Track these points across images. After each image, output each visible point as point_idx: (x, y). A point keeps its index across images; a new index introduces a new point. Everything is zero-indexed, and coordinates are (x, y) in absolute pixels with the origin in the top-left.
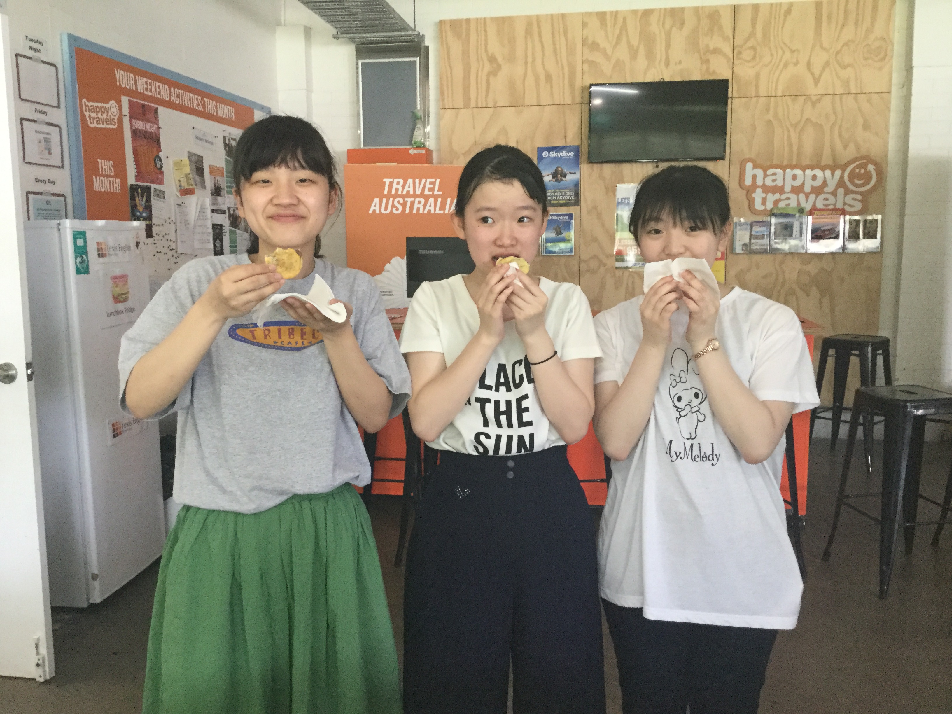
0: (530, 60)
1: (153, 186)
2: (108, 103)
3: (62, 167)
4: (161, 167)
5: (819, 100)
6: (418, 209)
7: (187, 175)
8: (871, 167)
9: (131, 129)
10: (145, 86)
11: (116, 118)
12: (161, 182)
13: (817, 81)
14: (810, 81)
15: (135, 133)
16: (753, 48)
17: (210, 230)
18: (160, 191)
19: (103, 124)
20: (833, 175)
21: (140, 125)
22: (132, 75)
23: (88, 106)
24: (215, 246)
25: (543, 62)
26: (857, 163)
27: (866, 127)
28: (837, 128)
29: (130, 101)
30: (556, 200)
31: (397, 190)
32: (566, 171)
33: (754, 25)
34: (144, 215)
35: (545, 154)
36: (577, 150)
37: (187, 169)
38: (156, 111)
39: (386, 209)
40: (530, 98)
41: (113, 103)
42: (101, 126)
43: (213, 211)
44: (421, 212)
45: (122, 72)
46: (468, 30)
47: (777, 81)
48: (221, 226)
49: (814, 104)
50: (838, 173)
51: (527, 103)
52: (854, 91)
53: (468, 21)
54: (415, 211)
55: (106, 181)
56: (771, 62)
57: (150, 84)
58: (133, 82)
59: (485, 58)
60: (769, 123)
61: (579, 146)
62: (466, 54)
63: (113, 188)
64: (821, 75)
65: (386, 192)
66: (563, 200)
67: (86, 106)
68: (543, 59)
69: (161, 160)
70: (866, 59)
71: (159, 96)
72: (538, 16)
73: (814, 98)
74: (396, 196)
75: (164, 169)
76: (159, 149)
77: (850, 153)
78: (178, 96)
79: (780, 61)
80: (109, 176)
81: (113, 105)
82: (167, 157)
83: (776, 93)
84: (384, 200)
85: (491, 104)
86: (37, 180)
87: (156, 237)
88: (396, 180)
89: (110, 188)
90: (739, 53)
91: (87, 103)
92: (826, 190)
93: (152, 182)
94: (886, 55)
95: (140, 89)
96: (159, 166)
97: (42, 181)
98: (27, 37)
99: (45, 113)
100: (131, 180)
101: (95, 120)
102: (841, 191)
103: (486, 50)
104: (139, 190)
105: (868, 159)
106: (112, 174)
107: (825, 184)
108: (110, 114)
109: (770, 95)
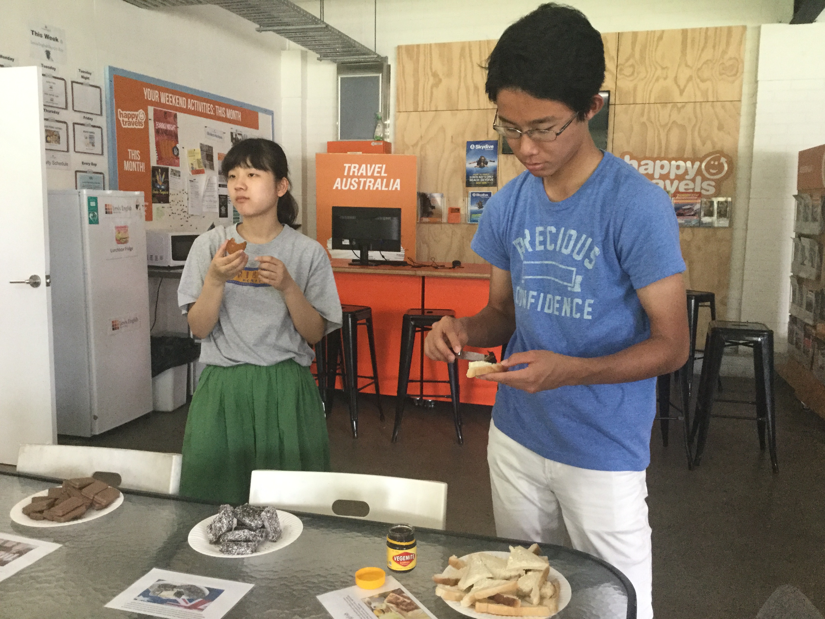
0: (463, 75)
1: (170, 168)
2: (137, 111)
3: (102, 154)
4: (178, 154)
5: (683, 107)
6: (369, 186)
7: (198, 160)
8: (723, 160)
9: (155, 129)
10: (167, 99)
11: (143, 121)
12: (178, 165)
13: (682, 92)
14: (676, 92)
15: (158, 131)
16: (632, 66)
17: (217, 199)
18: (176, 171)
19: (133, 125)
20: (693, 165)
21: (162, 126)
22: (156, 92)
23: (122, 114)
24: (220, 210)
25: (472, 77)
26: (712, 157)
27: (721, 128)
28: (697, 129)
29: (155, 110)
30: (480, 181)
31: (354, 172)
32: (488, 160)
33: (633, 49)
34: (163, 187)
35: (472, 146)
36: (495, 143)
37: (199, 156)
38: (175, 116)
39: (346, 186)
40: (462, 104)
41: (141, 111)
42: (131, 127)
43: (220, 186)
44: (371, 188)
45: (149, 90)
46: (418, 53)
47: (651, 91)
48: (226, 196)
49: (679, 110)
50: (697, 164)
51: (460, 108)
52: (711, 99)
53: (418, 46)
54: (366, 188)
55: (134, 164)
56: (645, 77)
57: (171, 97)
58: (157, 96)
59: (430, 74)
60: (644, 123)
61: (497, 141)
62: (416, 70)
63: (139, 168)
64: (685, 86)
65: (346, 174)
66: (485, 181)
67: (120, 114)
68: (472, 75)
69: (178, 149)
70: (721, 74)
71: (177, 106)
72: (469, 42)
73: (680, 105)
74: (353, 176)
75: (180, 156)
76: (177, 142)
77: (708, 148)
78: (193, 105)
79: (653, 76)
80: (137, 161)
81: (142, 113)
82: (183, 148)
83: (649, 100)
84: (345, 180)
85: (433, 109)
86: (83, 163)
87: (172, 203)
88: (353, 165)
89: (137, 169)
90: (621, 70)
91: (121, 112)
92: (687, 177)
93: (171, 165)
94: (737, 72)
95: (163, 101)
96: (176, 154)
97: (87, 164)
98: (80, 70)
99: (91, 119)
100: (154, 163)
101: (127, 123)
102: (699, 179)
103: (431, 69)
104: (160, 170)
105: (721, 153)
106: (139, 159)
107: (686, 172)
108: (138, 118)
109: (644, 102)
